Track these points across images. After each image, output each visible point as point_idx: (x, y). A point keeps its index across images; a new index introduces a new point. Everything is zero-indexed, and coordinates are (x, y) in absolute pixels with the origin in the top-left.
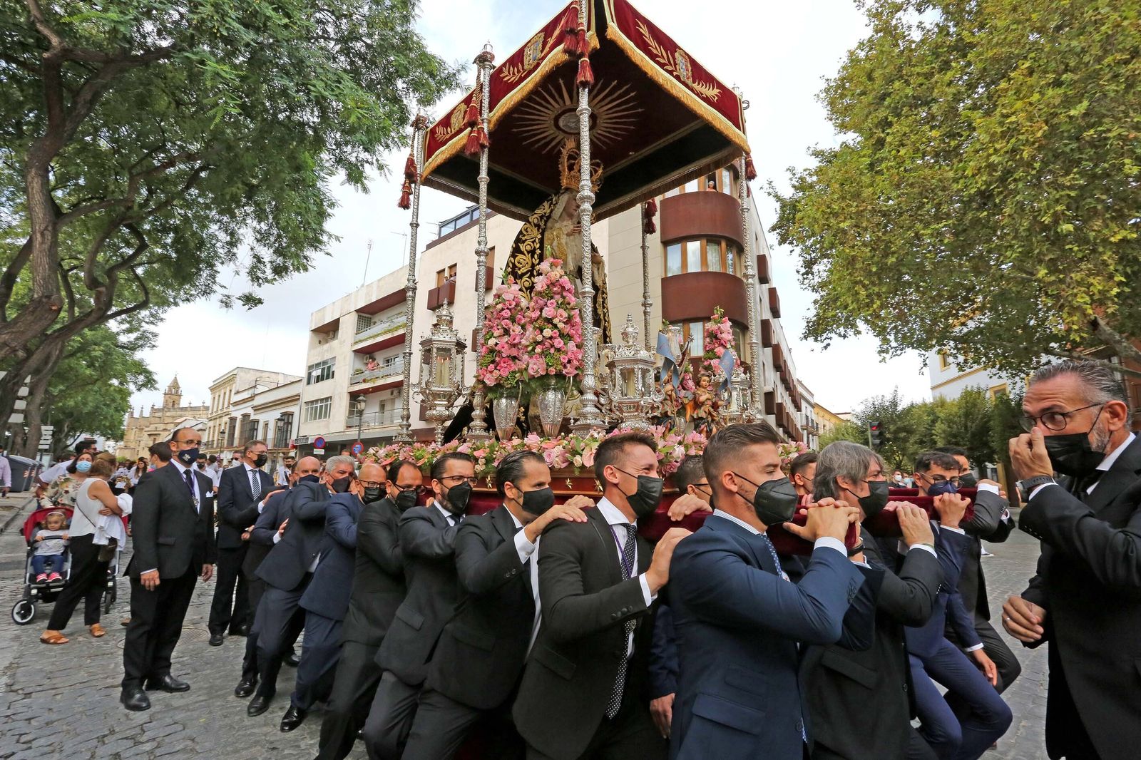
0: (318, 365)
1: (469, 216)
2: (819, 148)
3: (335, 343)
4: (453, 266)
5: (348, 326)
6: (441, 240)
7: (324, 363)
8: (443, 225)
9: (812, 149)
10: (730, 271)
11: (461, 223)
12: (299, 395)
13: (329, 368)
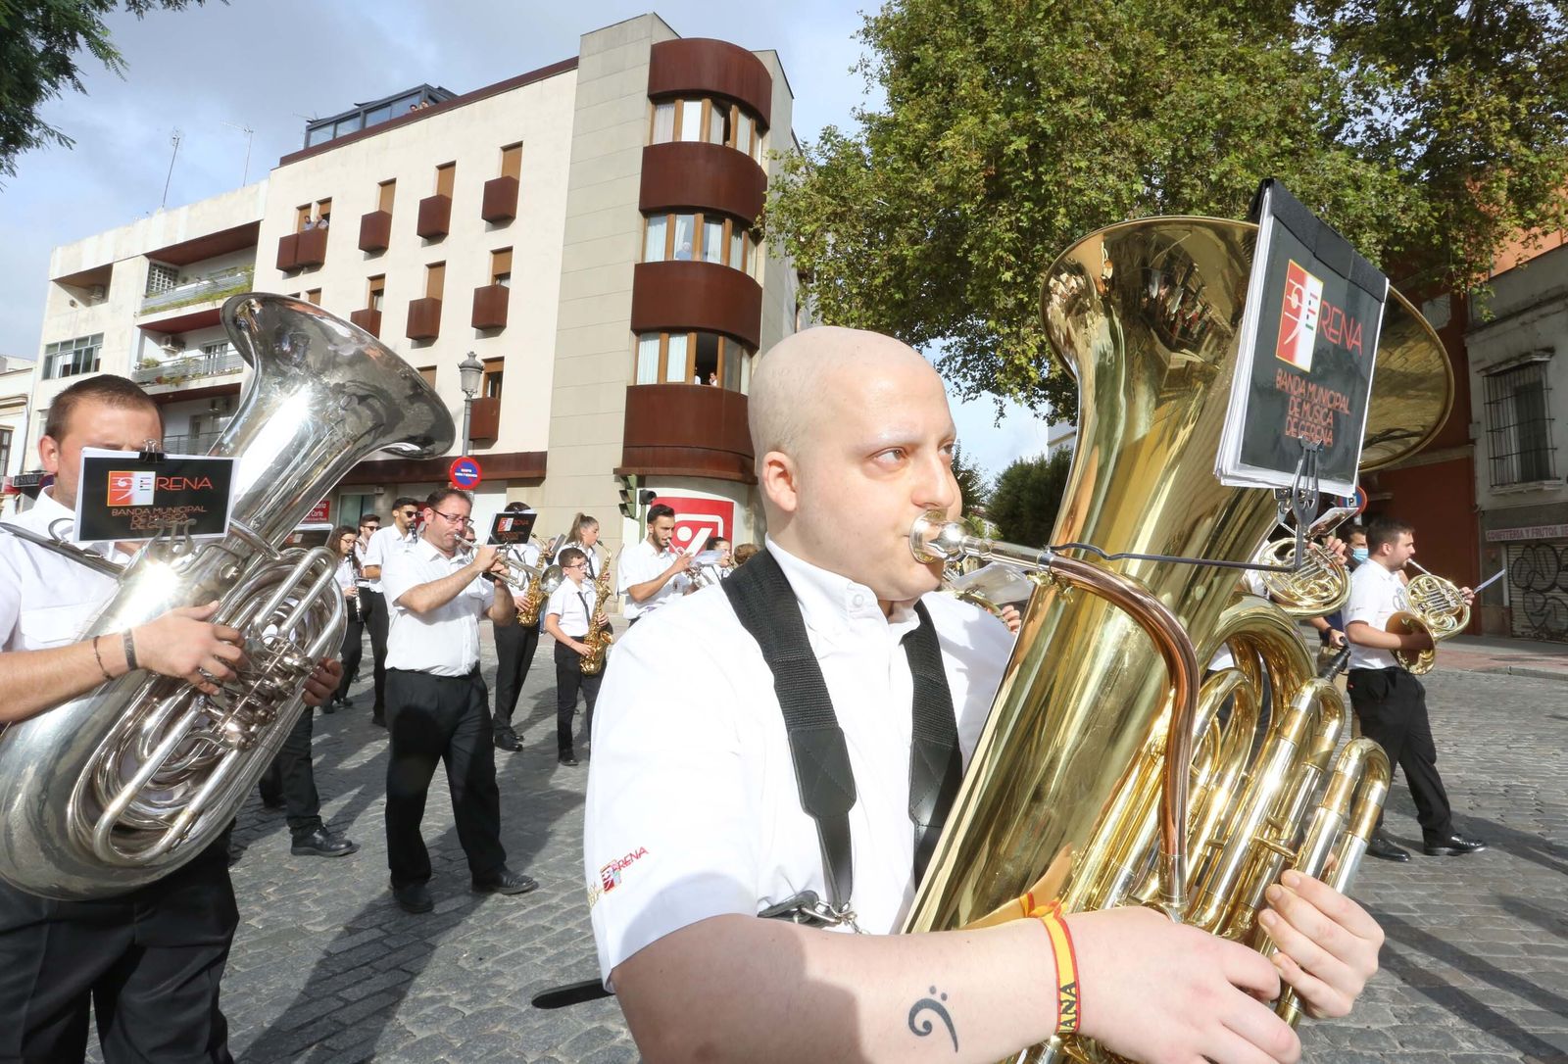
0: (66, 344)
1: (358, 120)
2: (868, 110)
3: (100, 308)
4: (326, 202)
5: (130, 281)
6: (309, 152)
7: (82, 341)
8: (315, 126)
9: (858, 110)
10: (736, 265)
11: (346, 129)
12: (25, 396)
13: (90, 351)
